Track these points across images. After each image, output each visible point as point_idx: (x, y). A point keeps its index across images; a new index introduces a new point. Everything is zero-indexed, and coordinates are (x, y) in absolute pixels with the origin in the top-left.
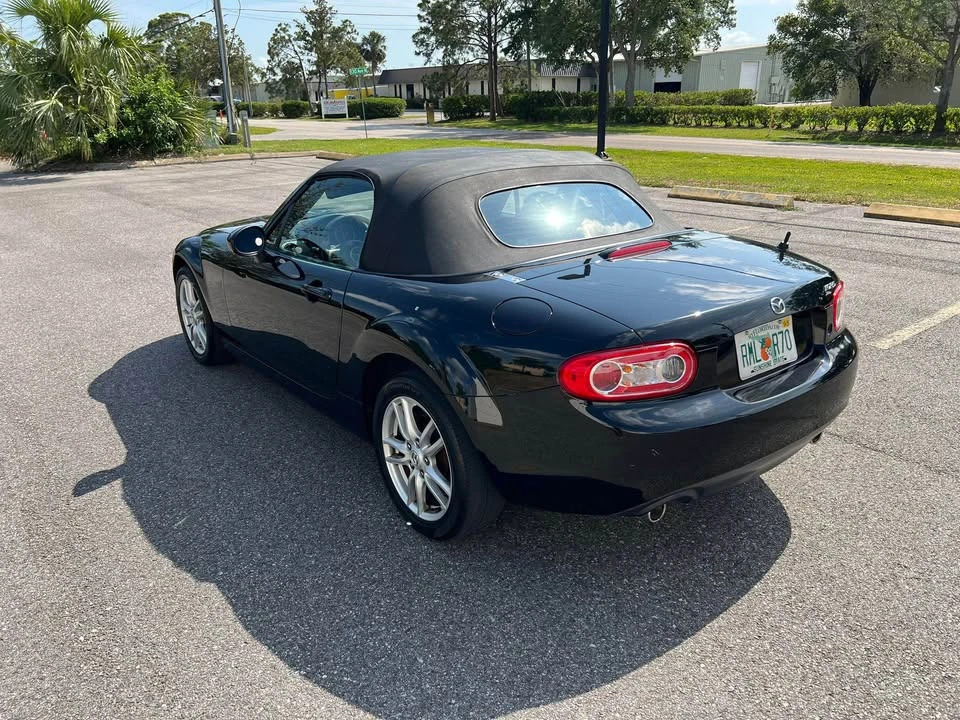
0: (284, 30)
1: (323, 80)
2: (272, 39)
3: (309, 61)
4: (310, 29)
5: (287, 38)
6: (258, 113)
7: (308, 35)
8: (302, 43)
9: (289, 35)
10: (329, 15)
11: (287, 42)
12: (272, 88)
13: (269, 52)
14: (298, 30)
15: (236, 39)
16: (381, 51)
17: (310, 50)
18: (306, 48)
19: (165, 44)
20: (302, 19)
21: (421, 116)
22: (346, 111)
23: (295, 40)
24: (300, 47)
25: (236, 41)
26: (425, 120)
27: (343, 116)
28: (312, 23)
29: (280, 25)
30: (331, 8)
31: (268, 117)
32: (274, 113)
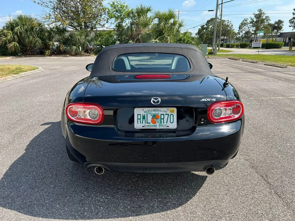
0: (246, 21)
1: (256, 36)
2: (241, 24)
3: (252, 30)
4: (255, 20)
5: (246, 23)
6: (232, 47)
7: (254, 22)
8: (251, 24)
9: (247, 22)
10: (263, 15)
11: (246, 24)
12: (238, 39)
13: (239, 28)
14: (251, 20)
15: (231, 24)
16: (281, 26)
17: (254, 26)
18: (252, 26)
19: (210, 27)
20: (253, 17)
21: (287, 48)
22: (261, 46)
23: (249, 23)
24: (250, 26)
25: (231, 25)
26: (288, 50)
27: (260, 48)
28: (256, 18)
29: (245, 19)
30: (264, 13)
31: (235, 48)
32: (237, 46)
